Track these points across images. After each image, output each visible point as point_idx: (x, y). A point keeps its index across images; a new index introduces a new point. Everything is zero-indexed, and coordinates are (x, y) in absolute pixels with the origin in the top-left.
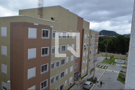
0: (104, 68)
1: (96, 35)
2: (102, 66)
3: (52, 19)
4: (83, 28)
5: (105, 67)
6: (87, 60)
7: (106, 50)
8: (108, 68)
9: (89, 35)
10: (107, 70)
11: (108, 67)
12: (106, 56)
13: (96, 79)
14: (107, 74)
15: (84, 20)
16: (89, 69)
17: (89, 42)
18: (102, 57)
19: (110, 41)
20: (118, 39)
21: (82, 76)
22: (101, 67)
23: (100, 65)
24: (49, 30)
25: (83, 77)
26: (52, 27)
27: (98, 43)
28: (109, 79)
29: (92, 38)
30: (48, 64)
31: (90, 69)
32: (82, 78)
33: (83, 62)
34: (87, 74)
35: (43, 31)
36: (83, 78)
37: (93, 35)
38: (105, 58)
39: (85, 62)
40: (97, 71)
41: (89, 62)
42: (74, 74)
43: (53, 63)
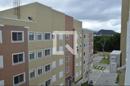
0: (101, 69)
1: (90, 34)
2: (100, 67)
3: (29, 18)
4: (74, 28)
5: (102, 67)
6: (81, 62)
7: (103, 50)
8: (105, 69)
9: (81, 36)
10: (104, 71)
11: (105, 67)
12: (104, 55)
13: (92, 83)
14: (104, 76)
15: (74, 19)
16: (84, 71)
17: (82, 43)
18: (100, 57)
19: (107, 40)
20: (116, 38)
21: (76, 80)
22: (98, 69)
23: (97, 66)
24: (23, 32)
25: (78, 81)
26: (28, 28)
27: (93, 43)
28: (107, 81)
29: (85, 38)
30: (25, 73)
31: (86, 71)
32: (76, 83)
33: (77, 65)
34: (82, 78)
35: (13, 33)
36: (78, 83)
37: (87, 35)
38: (103, 57)
39: (79, 64)
40: (93, 73)
41: (84, 65)
42: (66, 79)
43: (33, 71)
